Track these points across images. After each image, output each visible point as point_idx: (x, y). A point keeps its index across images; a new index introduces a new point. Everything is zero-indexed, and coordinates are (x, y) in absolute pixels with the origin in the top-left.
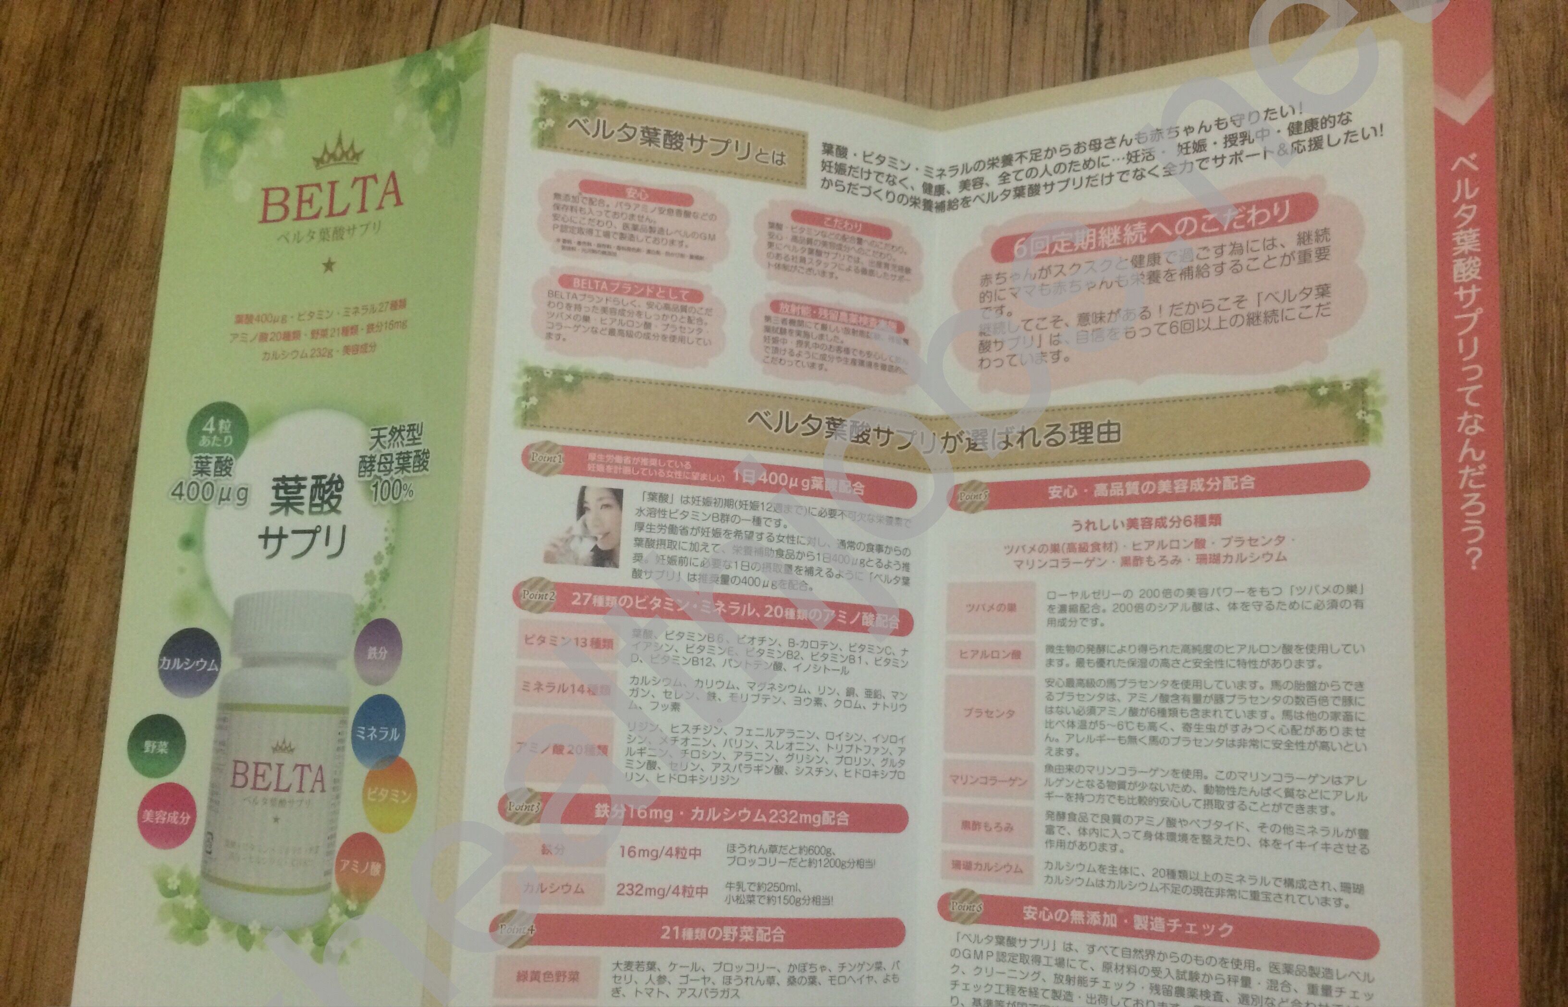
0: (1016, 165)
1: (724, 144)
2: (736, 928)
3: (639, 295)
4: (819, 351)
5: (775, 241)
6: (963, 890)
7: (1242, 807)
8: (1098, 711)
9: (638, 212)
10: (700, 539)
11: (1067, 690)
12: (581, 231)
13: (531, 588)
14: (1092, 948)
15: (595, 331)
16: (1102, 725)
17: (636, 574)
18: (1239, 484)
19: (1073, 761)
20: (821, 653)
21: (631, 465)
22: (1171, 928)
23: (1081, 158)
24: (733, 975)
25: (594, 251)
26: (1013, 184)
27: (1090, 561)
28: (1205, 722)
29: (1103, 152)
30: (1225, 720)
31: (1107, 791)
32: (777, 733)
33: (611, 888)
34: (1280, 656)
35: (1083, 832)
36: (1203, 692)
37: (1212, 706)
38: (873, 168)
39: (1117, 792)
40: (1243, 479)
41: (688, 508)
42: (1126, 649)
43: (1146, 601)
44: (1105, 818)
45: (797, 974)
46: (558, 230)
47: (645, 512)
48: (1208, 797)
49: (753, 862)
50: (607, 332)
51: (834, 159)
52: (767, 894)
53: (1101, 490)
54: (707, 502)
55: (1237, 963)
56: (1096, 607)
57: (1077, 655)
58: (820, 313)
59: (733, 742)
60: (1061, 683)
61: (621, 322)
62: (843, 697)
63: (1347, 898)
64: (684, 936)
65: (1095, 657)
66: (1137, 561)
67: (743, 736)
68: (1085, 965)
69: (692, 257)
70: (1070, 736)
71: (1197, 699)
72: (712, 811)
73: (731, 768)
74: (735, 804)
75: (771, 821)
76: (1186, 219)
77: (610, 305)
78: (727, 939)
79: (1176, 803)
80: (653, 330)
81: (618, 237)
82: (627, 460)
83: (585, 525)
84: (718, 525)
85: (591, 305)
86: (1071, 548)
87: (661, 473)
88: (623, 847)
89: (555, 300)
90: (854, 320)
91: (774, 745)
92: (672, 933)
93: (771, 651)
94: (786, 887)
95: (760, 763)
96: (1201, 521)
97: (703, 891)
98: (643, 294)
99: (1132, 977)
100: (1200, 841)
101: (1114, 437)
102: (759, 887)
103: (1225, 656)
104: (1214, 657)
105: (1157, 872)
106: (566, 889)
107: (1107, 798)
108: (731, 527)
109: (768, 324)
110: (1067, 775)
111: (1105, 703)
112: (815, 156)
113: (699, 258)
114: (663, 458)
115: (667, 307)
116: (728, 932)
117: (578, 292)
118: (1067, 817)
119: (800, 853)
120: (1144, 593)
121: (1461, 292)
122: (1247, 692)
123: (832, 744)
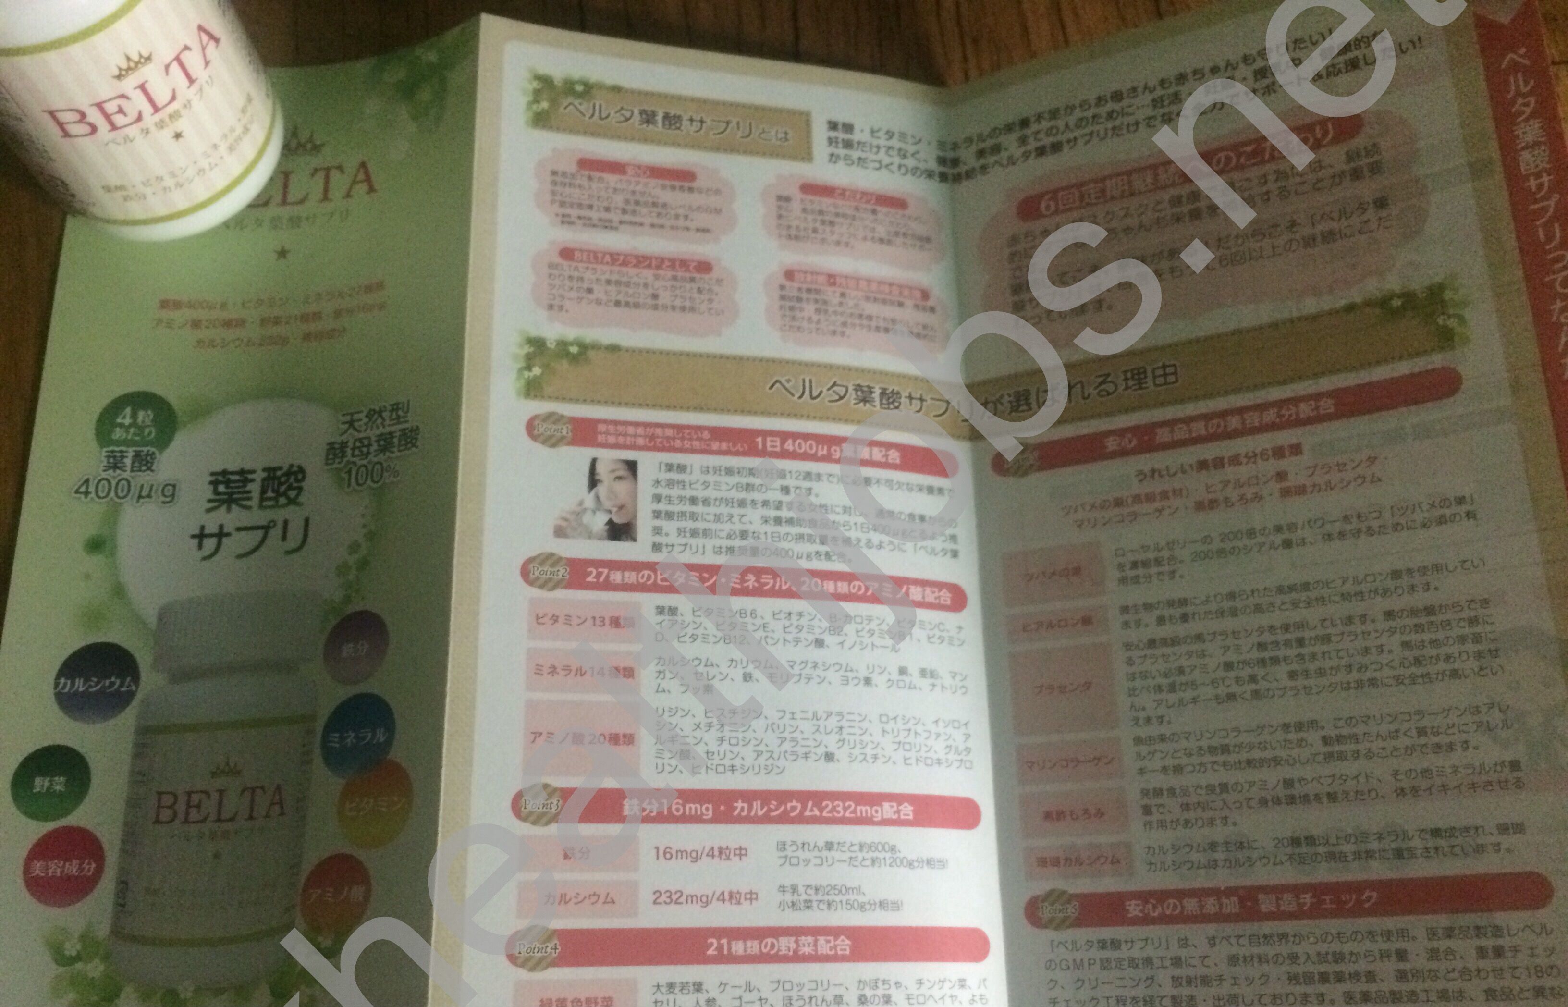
0: (1034, 127)
1: (724, 125)
2: (793, 939)
3: (644, 267)
4: (841, 319)
5: (784, 213)
6: (1052, 892)
7: (1369, 755)
8: (1188, 670)
9: (639, 188)
10: (724, 510)
11: (1149, 652)
12: (580, 206)
13: (542, 563)
14: (1212, 941)
15: (599, 302)
16: (1193, 685)
17: (657, 547)
18: (1317, 408)
19: (1165, 730)
20: (867, 628)
21: (645, 436)
22: (1305, 904)
23: (1103, 111)
24: (794, 994)
25: (594, 226)
26: (1032, 145)
27: (1160, 511)
28: (1312, 667)
29: (1125, 103)
30: (1334, 663)
31: (1208, 758)
32: (824, 716)
33: (645, 895)
34: (1390, 584)
35: (1186, 807)
36: (1307, 634)
37: (1319, 648)
38: (883, 142)
39: (1221, 758)
40: (1322, 403)
41: (711, 478)
42: (1212, 598)
43: (1228, 545)
44: (1211, 789)
45: (868, 993)
46: (556, 205)
47: (663, 483)
48: (1329, 749)
49: (807, 862)
50: (612, 304)
51: (841, 135)
52: (826, 898)
53: (1163, 435)
54: (729, 471)
55: (1388, 935)
56: (1172, 558)
57: (1157, 613)
58: (838, 280)
59: (775, 727)
60: (1141, 645)
61: (626, 293)
62: (895, 676)
63: (1506, 841)
64: (733, 950)
65: (1177, 612)
66: (1212, 504)
67: (787, 720)
68: (1206, 962)
69: (698, 230)
70: (1159, 702)
71: (1301, 642)
72: (757, 804)
73: (775, 756)
74: (784, 796)
75: (825, 814)
76: (1222, 155)
77: (615, 277)
78: (784, 951)
79: (1291, 762)
80: (660, 302)
81: (619, 212)
82: (640, 431)
83: (597, 498)
84: (743, 495)
85: (594, 277)
86: (1137, 499)
87: (678, 443)
88: (657, 848)
89: (555, 272)
90: (874, 287)
91: (822, 729)
92: (720, 948)
93: (811, 628)
94: (847, 889)
95: (807, 750)
96: (1279, 453)
97: (752, 896)
98: (649, 266)
99: (1266, 968)
100: (1325, 800)
101: (1172, 379)
102: (817, 890)
103: (1325, 592)
104: (1313, 594)
105: (1278, 842)
106: (594, 899)
107: (1209, 766)
108: (758, 496)
109: (784, 293)
110: (1160, 746)
111: (1194, 661)
112: (820, 134)
113: (705, 231)
114: (679, 428)
115: (675, 278)
116: (785, 944)
117: (580, 265)
118: (1165, 793)
119: (861, 850)
120: (1224, 537)
121: (1533, 183)
122: (1358, 628)
123: (888, 727)
